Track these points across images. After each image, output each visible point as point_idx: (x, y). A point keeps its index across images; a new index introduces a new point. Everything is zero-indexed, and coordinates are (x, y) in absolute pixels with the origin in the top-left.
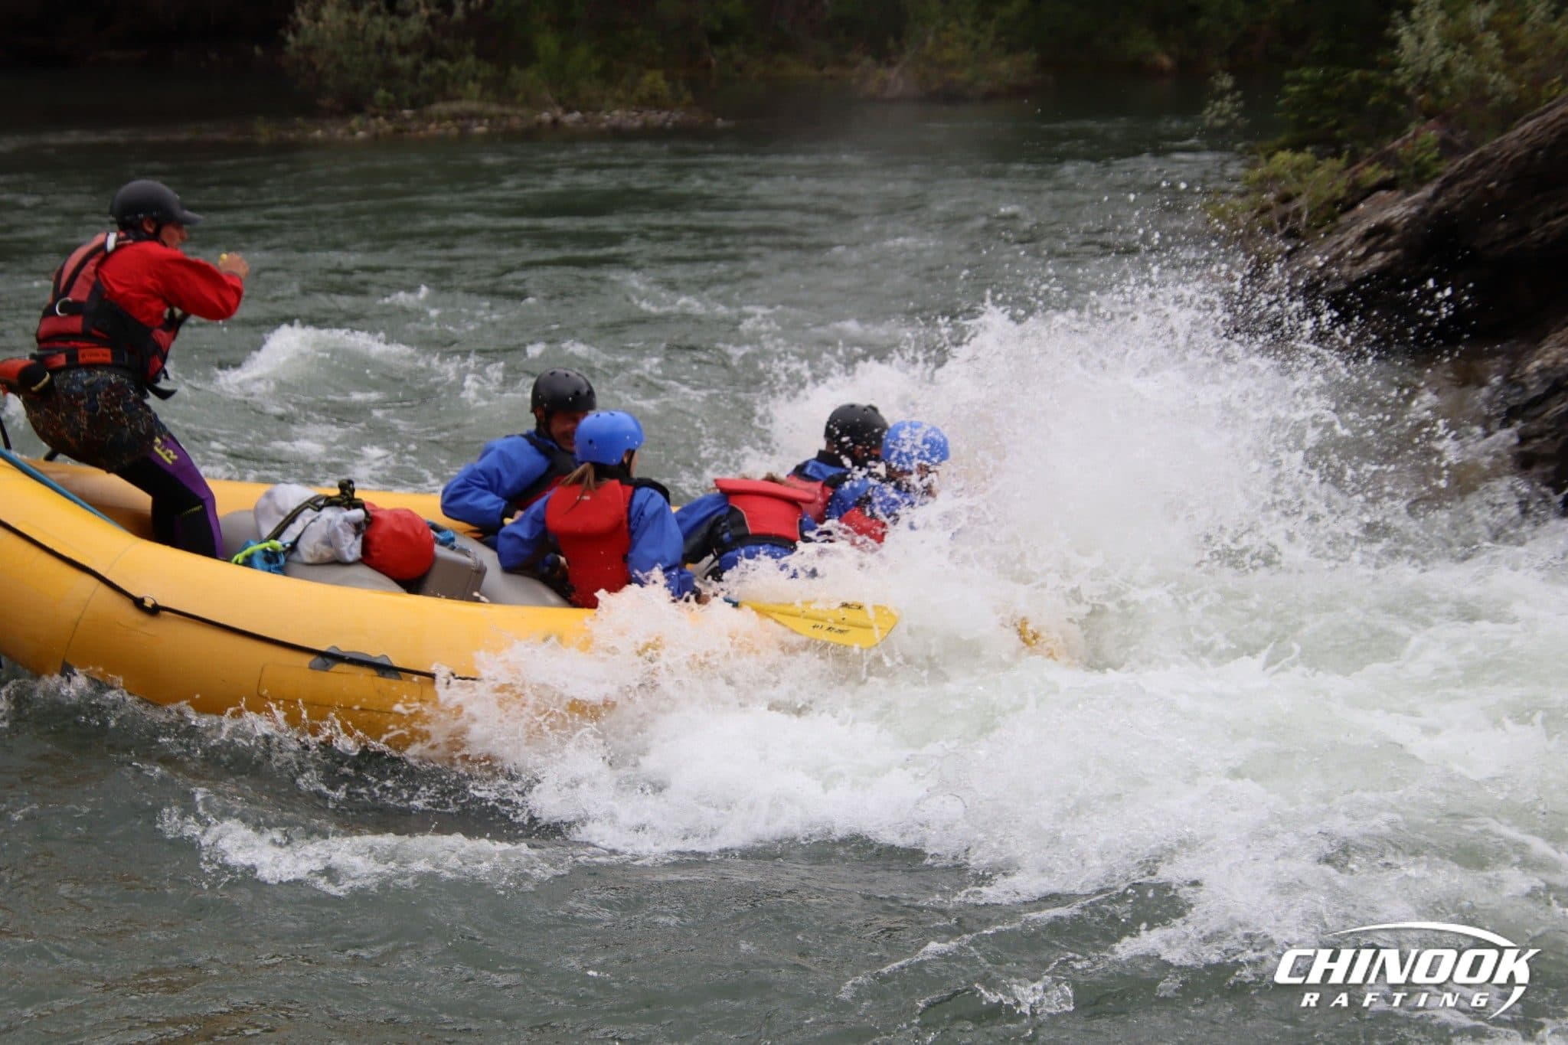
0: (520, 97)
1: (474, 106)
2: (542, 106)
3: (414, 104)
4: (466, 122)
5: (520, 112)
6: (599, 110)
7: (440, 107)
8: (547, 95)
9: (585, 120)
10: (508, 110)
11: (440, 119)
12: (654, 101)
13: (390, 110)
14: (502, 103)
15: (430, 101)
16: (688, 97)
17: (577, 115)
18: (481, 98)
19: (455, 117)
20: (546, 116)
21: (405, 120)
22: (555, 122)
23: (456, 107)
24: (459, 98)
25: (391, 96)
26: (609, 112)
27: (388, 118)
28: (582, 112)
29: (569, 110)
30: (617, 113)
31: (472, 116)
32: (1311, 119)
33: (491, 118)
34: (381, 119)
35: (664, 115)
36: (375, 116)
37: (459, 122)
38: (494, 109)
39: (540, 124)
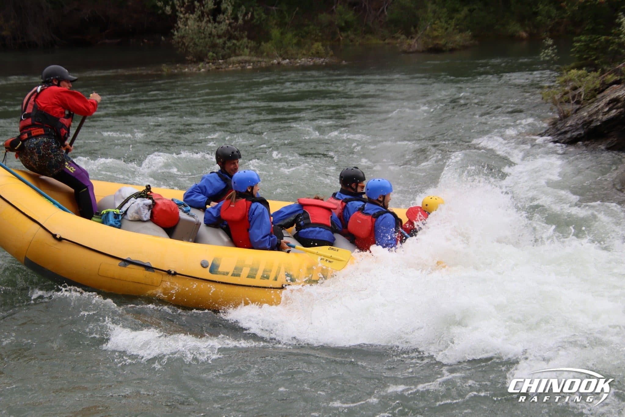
0: (265, 54)
1: (247, 58)
2: (273, 57)
3: (223, 58)
4: (244, 64)
5: (265, 60)
6: (296, 59)
7: (234, 59)
8: (275, 53)
9: (291, 63)
10: (260, 59)
11: (234, 63)
12: (318, 54)
13: (214, 60)
14: (258, 57)
15: (230, 57)
16: (331, 53)
17: (288, 60)
18: (250, 55)
19: (239, 62)
20: (275, 61)
21: (220, 64)
22: (279, 63)
23: (240, 58)
24: (241, 55)
25: (215, 55)
26: (300, 60)
27: (213, 63)
28: (289, 60)
29: (284, 59)
30: (303, 59)
31: (246, 62)
32: (585, 56)
33: (254, 63)
34: (211, 64)
35: (322, 60)
36: (208, 63)
37: (241, 64)
38: (255, 59)
39: (273, 64)
